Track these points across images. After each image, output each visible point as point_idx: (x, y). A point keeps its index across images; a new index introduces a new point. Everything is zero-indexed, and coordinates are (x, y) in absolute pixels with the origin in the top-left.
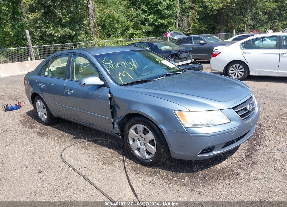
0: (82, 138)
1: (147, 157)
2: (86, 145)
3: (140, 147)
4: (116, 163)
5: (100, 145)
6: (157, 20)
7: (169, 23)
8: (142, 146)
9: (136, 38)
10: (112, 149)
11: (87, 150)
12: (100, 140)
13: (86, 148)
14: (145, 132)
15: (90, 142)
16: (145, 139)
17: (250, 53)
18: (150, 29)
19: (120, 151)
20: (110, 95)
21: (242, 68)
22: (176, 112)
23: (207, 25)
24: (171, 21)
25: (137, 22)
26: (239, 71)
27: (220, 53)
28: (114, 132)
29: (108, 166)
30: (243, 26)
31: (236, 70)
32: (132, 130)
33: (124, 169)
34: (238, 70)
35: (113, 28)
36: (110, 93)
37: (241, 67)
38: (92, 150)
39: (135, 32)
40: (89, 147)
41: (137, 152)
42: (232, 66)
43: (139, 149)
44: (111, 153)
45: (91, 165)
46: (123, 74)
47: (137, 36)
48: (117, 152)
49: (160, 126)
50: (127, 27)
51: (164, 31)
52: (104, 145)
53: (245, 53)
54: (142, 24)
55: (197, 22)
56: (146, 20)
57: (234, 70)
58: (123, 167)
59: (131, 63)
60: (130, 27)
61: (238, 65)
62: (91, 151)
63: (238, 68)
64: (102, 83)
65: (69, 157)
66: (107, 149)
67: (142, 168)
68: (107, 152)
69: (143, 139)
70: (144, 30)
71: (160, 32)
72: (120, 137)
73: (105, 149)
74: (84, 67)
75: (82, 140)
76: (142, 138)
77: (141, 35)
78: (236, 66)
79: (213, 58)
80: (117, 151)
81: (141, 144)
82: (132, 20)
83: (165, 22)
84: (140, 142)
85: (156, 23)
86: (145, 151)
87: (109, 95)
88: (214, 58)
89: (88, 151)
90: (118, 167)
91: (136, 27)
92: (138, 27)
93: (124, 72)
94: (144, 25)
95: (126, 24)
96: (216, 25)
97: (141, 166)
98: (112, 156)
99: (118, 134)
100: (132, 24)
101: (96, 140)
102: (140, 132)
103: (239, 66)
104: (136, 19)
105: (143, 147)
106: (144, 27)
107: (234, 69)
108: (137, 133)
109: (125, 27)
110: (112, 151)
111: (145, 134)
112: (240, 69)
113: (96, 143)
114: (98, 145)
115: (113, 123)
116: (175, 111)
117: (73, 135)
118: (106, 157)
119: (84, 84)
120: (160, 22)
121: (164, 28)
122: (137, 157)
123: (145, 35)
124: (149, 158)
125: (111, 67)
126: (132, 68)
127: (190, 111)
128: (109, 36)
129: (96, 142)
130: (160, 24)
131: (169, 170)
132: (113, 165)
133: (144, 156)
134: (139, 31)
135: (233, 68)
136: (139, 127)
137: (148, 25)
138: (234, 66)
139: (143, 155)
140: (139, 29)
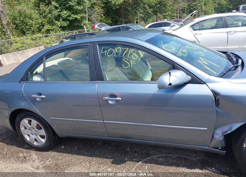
6: (70, 16)
7: (81, 17)
9: (53, 33)
17: (201, 34)
18: (65, 24)
23: (111, 19)
24: (83, 16)
25: (51, 18)
30: (137, 18)
35: (27, 25)
39: (51, 28)
47: (53, 31)
50: (41, 23)
51: (78, 25)
53: (196, 34)
54: (56, 20)
55: (103, 16)
56: (59, 16)
60: (45, 24)
70: (59, 26)
71: (74, 27)
74: (134, 60)
77: (58, 31)
82: (45, 17)
83: (78, 17)
85: (70, 18)
91: (50, 23)
92: (53, 23)
94: (58, 20)
95: (40, 21)
96: (118, 18)
100: (46, 21)
104: (49, 15)
106: (59, 23)
109: (39, 24)
120: (73, 18)
121: (78, 22)
123: (61, 30)
128: (24, 33)
130: (74, 19)
134: (54, 27)
137: (63, 21)
140: (55, 25)
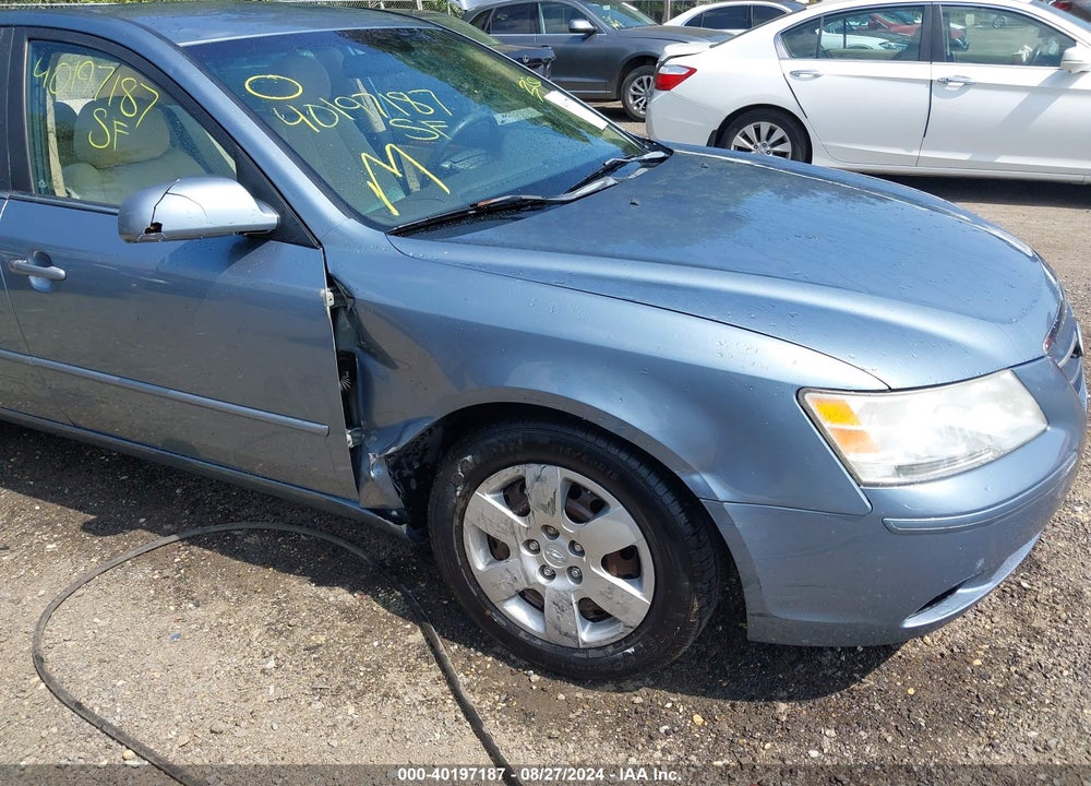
0: (141, 527)
1: (588, 635)
2: (178, 571)
3: (544, 587)
4: (395, 677)
5: (265, 564)
8: (552, 577)
10: (342, 585)
11: (197, 606)
12: (253, 531)
13: (183, 594)
14: (582, 506)
15: (195, 549)
16: (572, 544)
17: (817, 76)
19: (390, 592)
20: (330, 295)
21: (781, 141)
22: (809, 398)
26: (768, 152)
27: (692, 71)
28: (356, 502)
29: (359, 709)
31: (756, 147)
32: (489, 498)
33: (461, 715)
34: (764, 145)
36: (332, 282)
37: (779, 133)
38: (227, 599)
40: (203, 586)
41: (518, 612)
42: (741, 131)
43: (532, 598)
44: (348, 613)
45: (249, 707)
46: (388, 163)
48: (376, 606)
49: (696, 478)
52: (288, 566)
53: (795, 74)
57: (752, 147)
58: (450, 700)
59: (408, 100)
61: (765, 127)
62: (222, 606)
63: (768, 139)
64: (270, 218)
65: (95, 671)
66: (311, 589)
67: (561, 697)
68: (317, 606)
69: (563, 541)
72: (404, 527)
73: (301, 589)
74: (125, 119)
75: (141, 539)
76: (556, 535)
78: (758, 130)
79: (661, 95)
80: (375, 597)
81: (543, 569)
84: (540, 560)
86: (575, 606)
87: (328, 295)
88: (664, 93)
89: (200, 612)
90: (424, 710)
93: (388, 148)
97: (550, 684)
98: (354, 631)
99: (383, 512)
101: (228, 533)
102: (549, 507)
103: (771, 131)
105: (562, 584)
107: (752, 143)
108: (524, 513)
110: (341, 595)
111: (577, 518)
112: (773, 145)
113: (235, 555)
114: (250, 569)
115: (357, 454)
116: (800, 391)
117: (81, 509)
118: (322, 639)
119: (157, 227)
122: (522, 634)
124: (598, 645)
125: (302, 117)
126: (424, 126)
127: (891, 390)
129: (230, 547)
131: (709, 690)
132: (386, 695)
133: (566, 634)
135: (746, 137)
136: (538, 478)
138: (750, 130)
139: (557, 628)
